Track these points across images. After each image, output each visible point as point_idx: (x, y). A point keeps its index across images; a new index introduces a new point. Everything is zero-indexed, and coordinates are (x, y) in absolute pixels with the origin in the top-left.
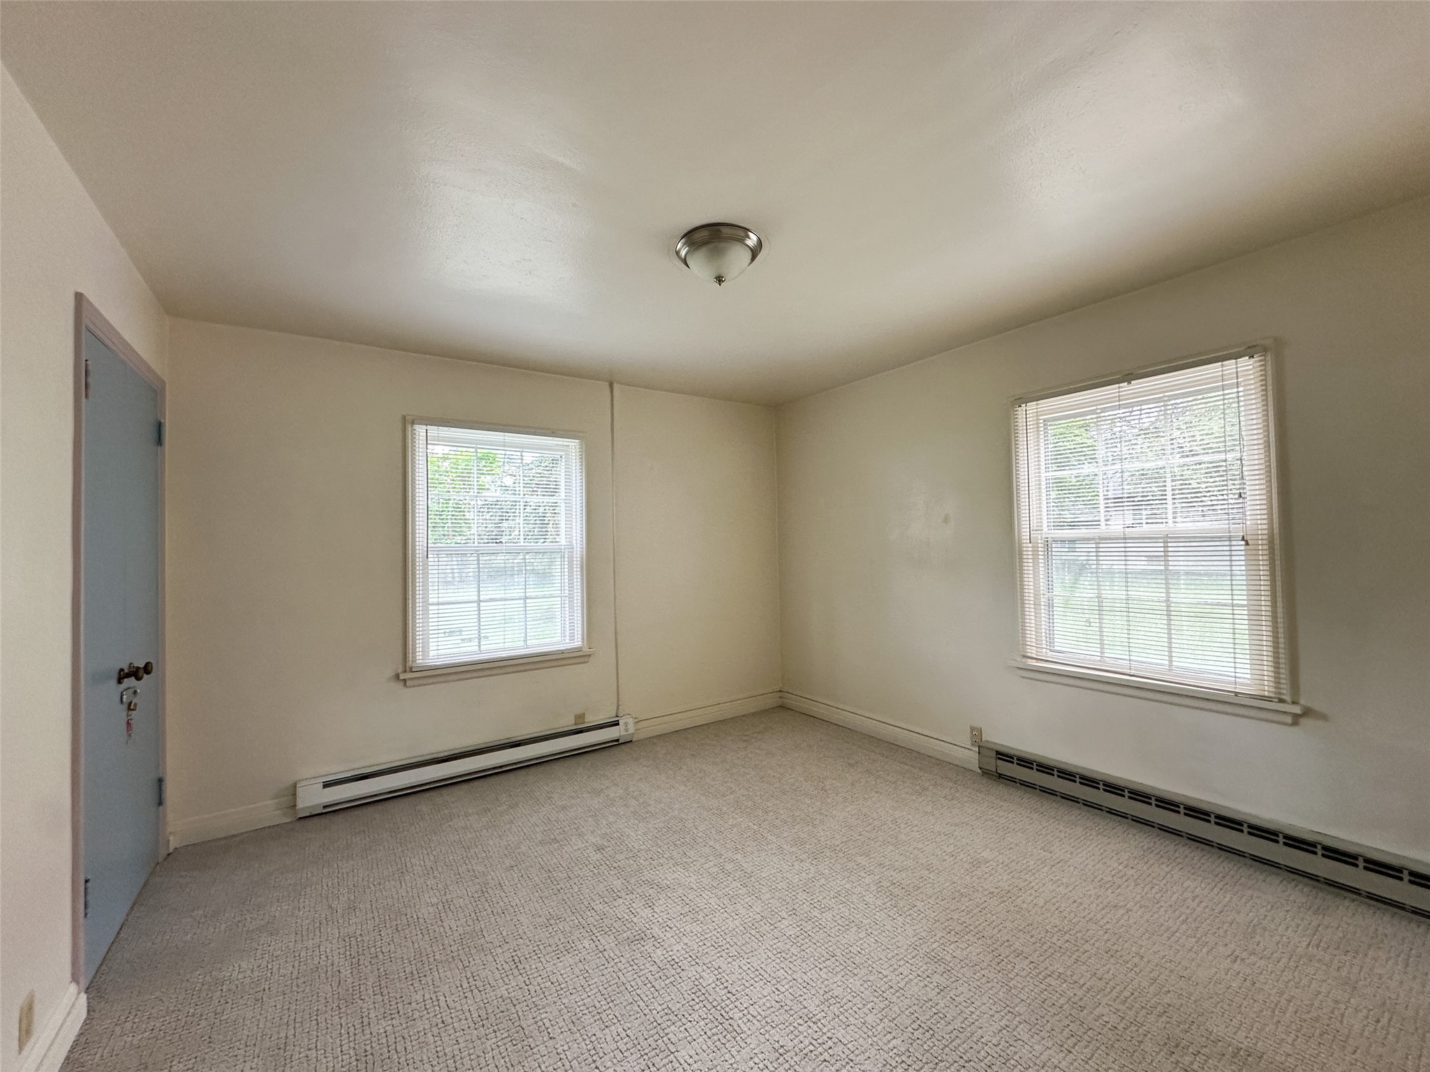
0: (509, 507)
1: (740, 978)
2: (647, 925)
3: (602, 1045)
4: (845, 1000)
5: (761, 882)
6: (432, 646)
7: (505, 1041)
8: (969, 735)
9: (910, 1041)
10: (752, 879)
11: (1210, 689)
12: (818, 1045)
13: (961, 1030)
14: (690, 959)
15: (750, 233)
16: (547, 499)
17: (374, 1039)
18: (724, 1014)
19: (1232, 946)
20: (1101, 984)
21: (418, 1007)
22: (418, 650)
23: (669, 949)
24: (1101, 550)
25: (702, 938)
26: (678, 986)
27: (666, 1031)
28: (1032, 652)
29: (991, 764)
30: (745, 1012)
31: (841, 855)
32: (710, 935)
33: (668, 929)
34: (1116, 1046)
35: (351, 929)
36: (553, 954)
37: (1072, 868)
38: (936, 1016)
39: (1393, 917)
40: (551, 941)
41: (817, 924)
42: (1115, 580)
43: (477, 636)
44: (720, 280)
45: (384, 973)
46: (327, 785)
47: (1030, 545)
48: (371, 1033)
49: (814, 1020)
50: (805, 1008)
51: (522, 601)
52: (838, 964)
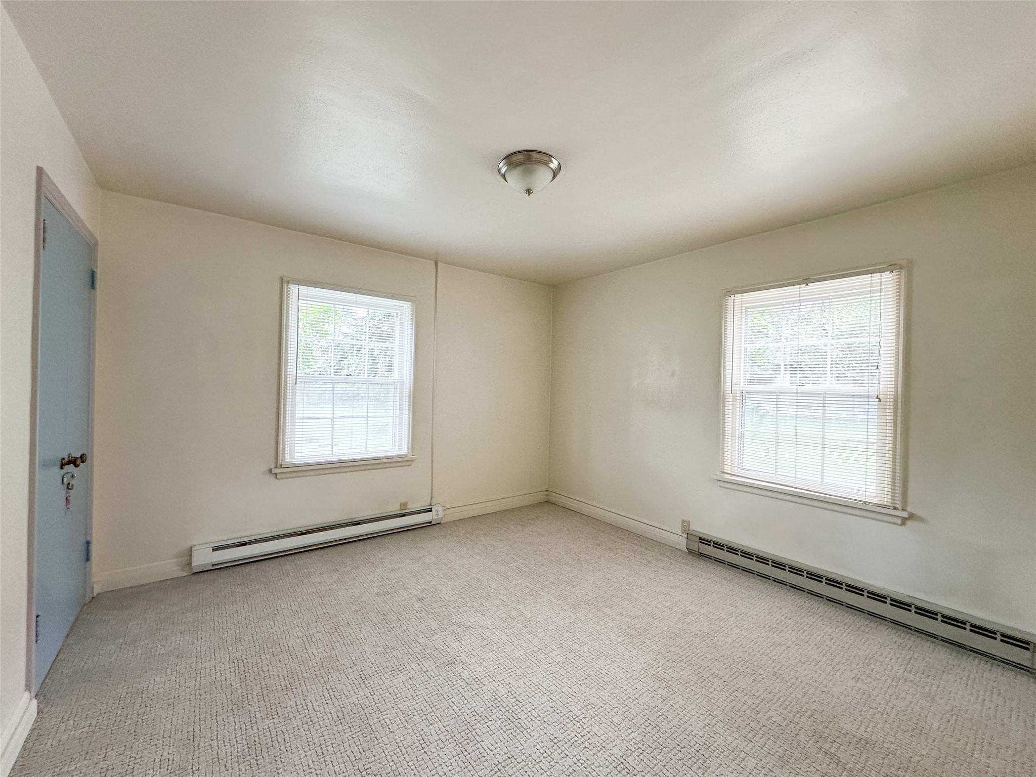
0: (348, 348)
1: (525, 690)
2: (456, 653)
3: (429, 737)
4: (598, 706)
5: (537, 624)
6: (297, 450)
7: (358, 734)
8: (680, 526)
9: (644, 734)
10: (531, 622)
11: (848, 499)
12: (580, 737)
13: (678, 727)
14: (489, 678)
15: (553, 159)
16: (380, 344)
17: (260, 733)
18: (515, 716)
19: (856, 671)
20: (770, 696)
21: (292, 710)
22: (286, 452)
23: (473, 671)
24: (780, 400)
25: (497, 663)
26: (482, 696)
27: (474, 727)
28: (728, 469)
29: (695, 546)
30: (529, 714)
31: (593, 607)
32: (503, 660)
33: (472, 657)
34: (781, 737)
35: (238, 655)
36: (390, 673)
37: (750, 618)
38: (661, 717)
39: (957, 653)
40: (389, 664)
41: (577, 654)
42: (787, 421)
43: (330, 443)
44: (529, 192)
45: (265, 686)
46: (215, 549)
47: (731, 395)
48: (258, 729)
49: (577, 719)
50: (571, 711)
51: (365, 419)
52: (592, 682)
